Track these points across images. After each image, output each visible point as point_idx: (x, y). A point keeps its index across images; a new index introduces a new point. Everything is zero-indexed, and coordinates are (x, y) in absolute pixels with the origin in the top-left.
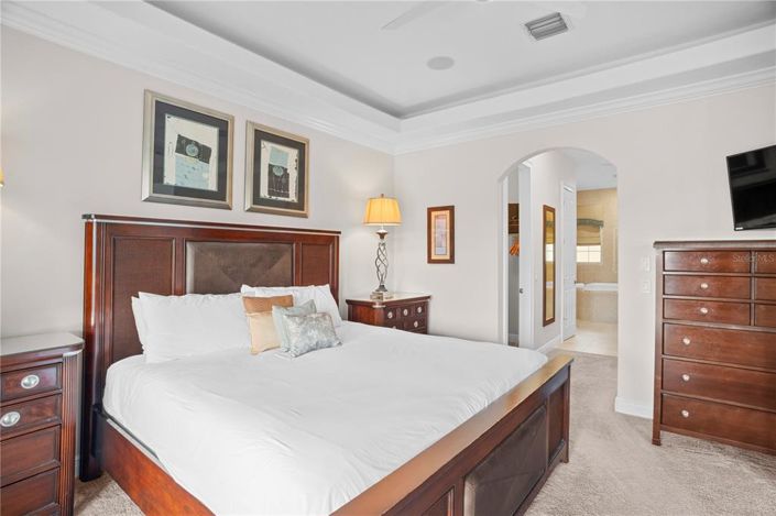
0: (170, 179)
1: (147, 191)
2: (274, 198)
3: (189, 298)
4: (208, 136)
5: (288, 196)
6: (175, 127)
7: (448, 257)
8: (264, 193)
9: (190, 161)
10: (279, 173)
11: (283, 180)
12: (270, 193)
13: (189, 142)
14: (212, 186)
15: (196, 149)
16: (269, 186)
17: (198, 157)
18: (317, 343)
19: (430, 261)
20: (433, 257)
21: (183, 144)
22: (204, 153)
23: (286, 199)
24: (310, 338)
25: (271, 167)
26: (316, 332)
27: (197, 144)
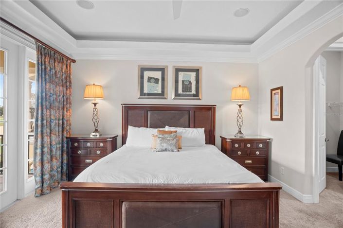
0: (146, 91)
1: (139, 95)
2: (184, 93)
3: (148, 129)
4: (158, 75)
5: (191, 92)
6: (147, 74)
7: (279, 117)
8: (180, 91)
9: (152, 84)
10: (187, 83)
11: (189, 86)
12: (183, 91)
13: (151, 78)
14: (160, 92)
15: (154, 80)
16: (182, 89)
17: (155, 82)
18: (166, 149)
19: (272, 119)
20: (273, 117)
21: (150, 79)
22: (157, 81)
23: (190, 93)
24: (162, 146)
25: (183, 81)
26: (166, 144)
27: (154, 78)
